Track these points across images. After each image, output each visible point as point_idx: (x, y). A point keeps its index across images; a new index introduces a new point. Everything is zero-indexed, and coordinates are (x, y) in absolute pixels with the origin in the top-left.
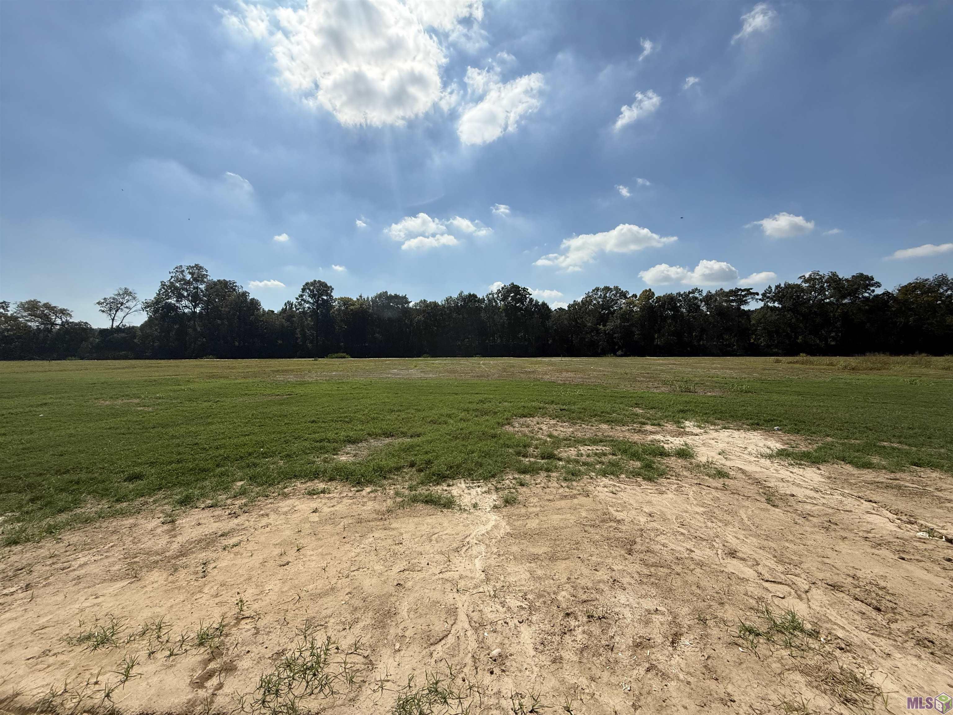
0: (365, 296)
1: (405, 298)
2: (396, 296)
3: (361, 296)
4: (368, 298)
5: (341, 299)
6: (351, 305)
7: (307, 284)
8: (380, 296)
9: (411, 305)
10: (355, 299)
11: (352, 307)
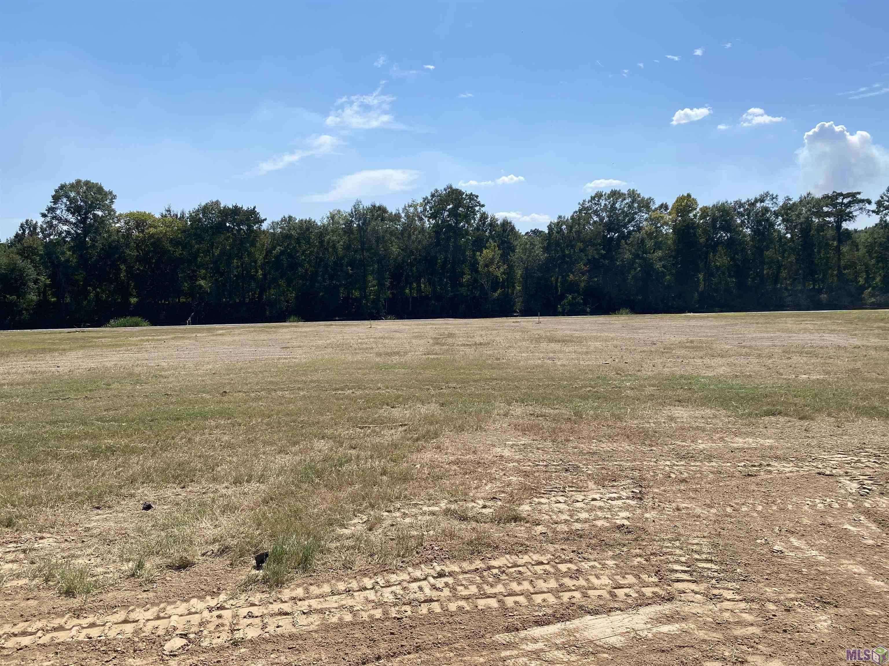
0: (177, 210)
1: (253, 212)
2: (236, 210)
3: (169, 211)
4: (183, 214)
5: (131, 215)
6: (151, 226)
7: (62, 187)
8: (205, 209)
9: (265, 226)
10: (158, 216)
11: (152, 230)
